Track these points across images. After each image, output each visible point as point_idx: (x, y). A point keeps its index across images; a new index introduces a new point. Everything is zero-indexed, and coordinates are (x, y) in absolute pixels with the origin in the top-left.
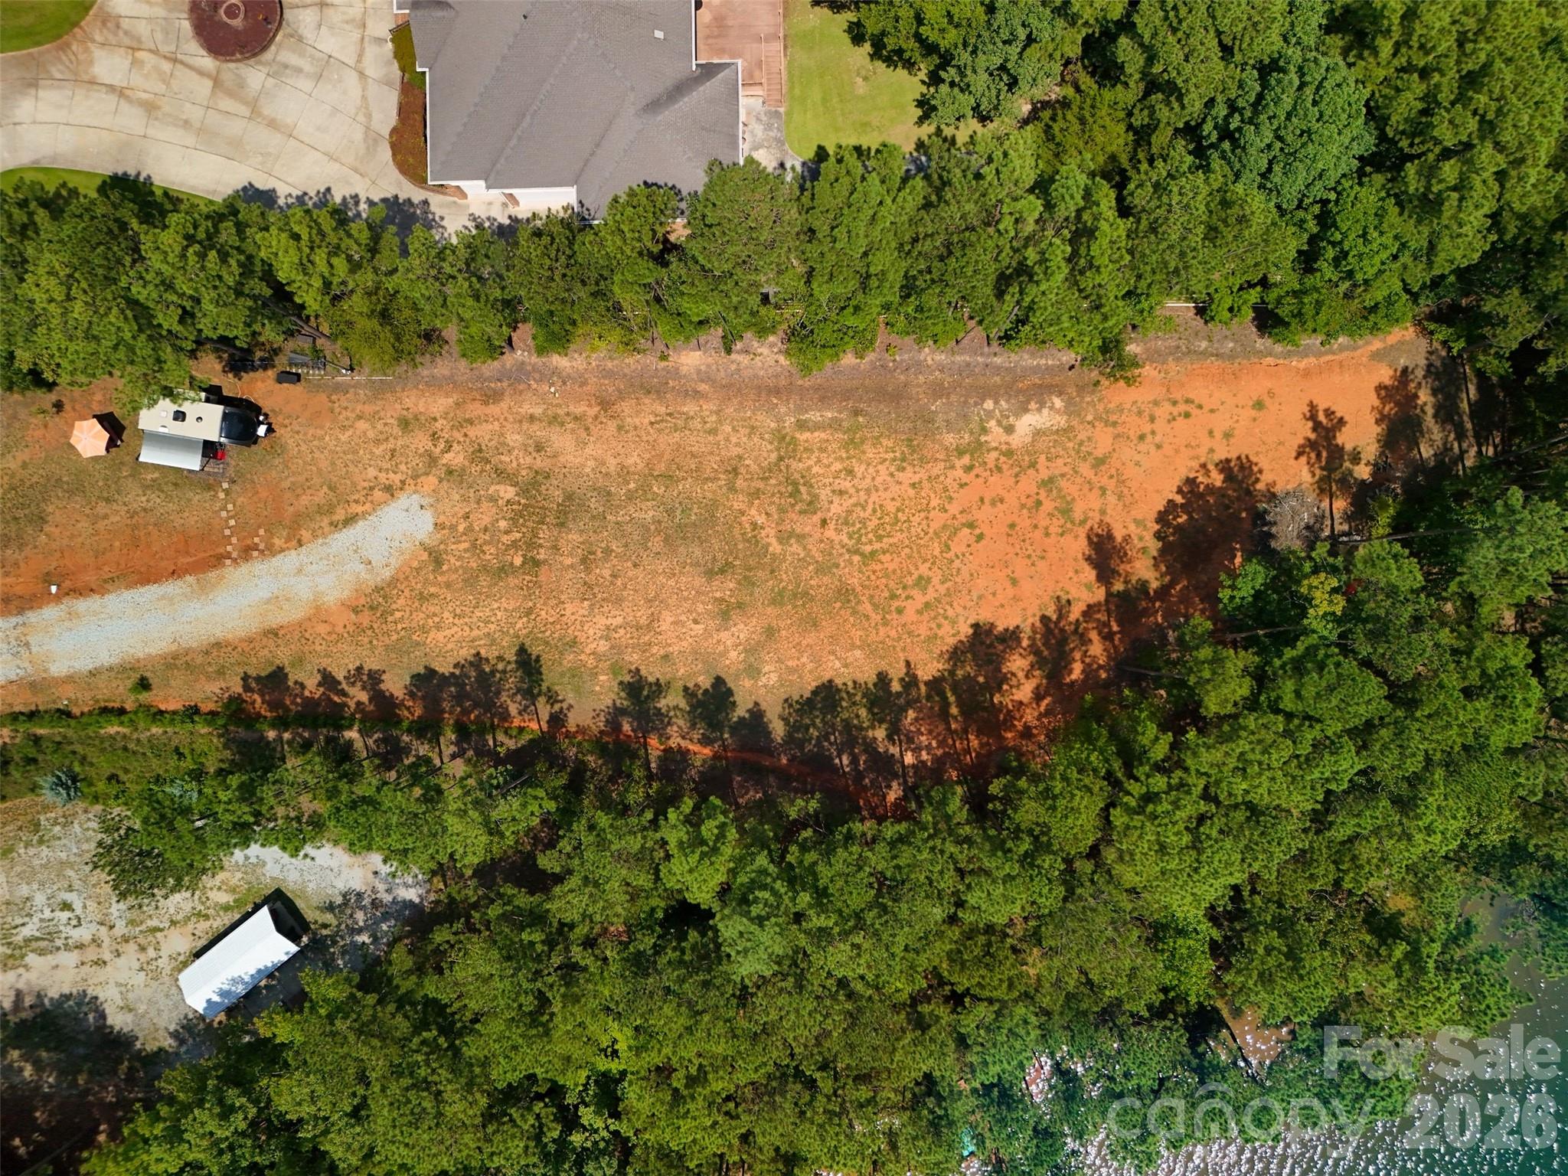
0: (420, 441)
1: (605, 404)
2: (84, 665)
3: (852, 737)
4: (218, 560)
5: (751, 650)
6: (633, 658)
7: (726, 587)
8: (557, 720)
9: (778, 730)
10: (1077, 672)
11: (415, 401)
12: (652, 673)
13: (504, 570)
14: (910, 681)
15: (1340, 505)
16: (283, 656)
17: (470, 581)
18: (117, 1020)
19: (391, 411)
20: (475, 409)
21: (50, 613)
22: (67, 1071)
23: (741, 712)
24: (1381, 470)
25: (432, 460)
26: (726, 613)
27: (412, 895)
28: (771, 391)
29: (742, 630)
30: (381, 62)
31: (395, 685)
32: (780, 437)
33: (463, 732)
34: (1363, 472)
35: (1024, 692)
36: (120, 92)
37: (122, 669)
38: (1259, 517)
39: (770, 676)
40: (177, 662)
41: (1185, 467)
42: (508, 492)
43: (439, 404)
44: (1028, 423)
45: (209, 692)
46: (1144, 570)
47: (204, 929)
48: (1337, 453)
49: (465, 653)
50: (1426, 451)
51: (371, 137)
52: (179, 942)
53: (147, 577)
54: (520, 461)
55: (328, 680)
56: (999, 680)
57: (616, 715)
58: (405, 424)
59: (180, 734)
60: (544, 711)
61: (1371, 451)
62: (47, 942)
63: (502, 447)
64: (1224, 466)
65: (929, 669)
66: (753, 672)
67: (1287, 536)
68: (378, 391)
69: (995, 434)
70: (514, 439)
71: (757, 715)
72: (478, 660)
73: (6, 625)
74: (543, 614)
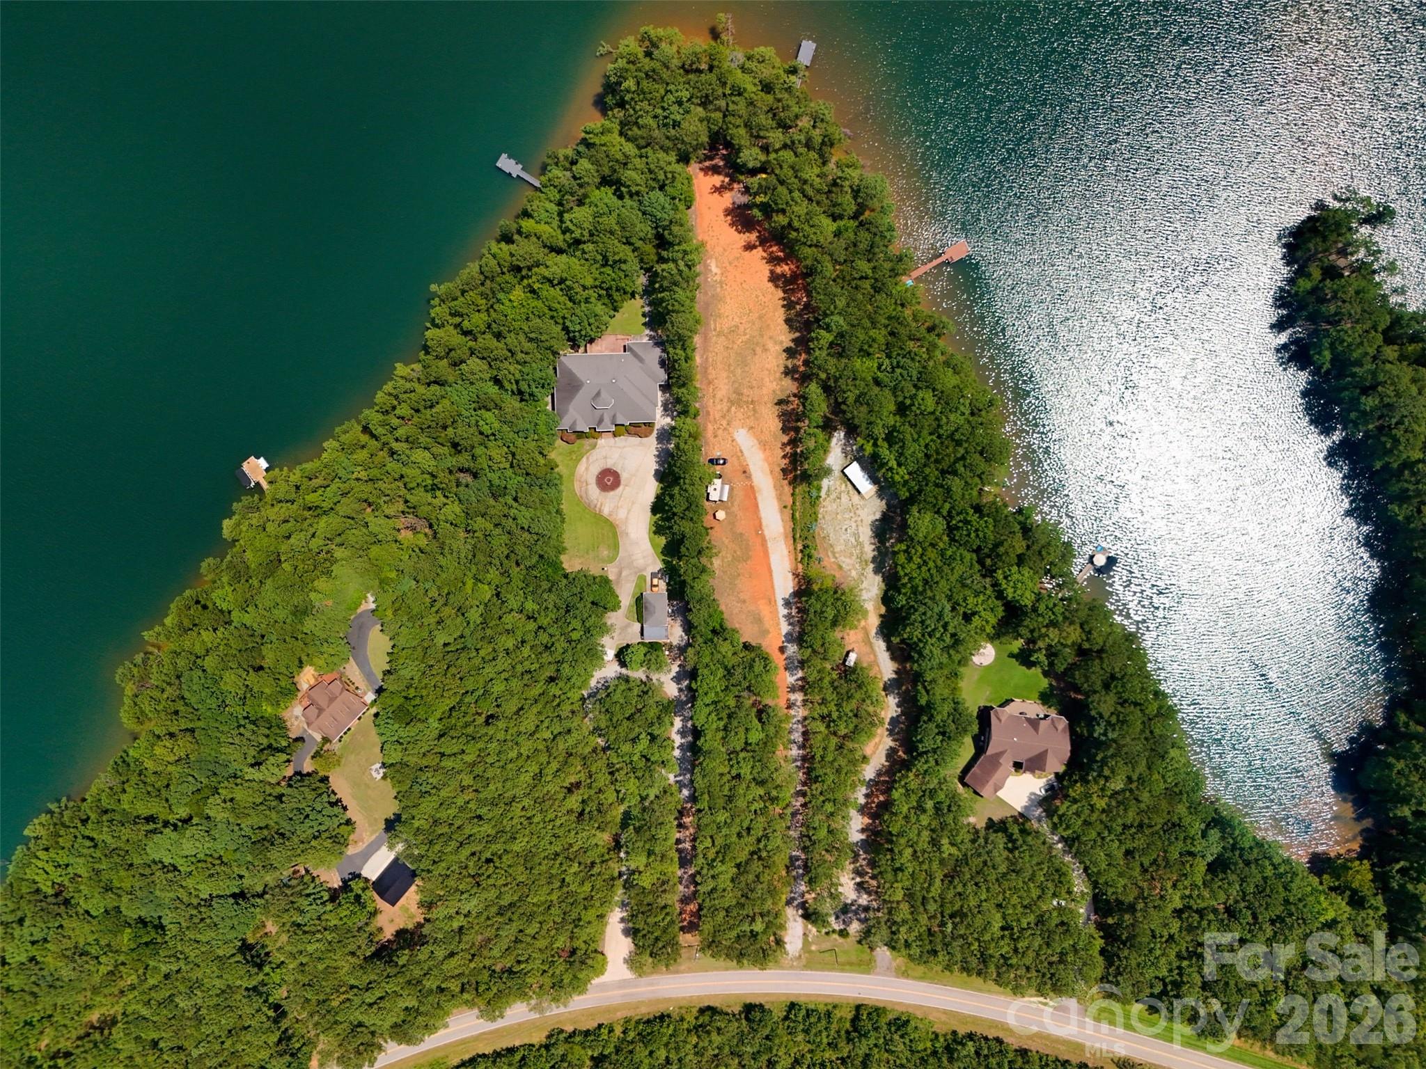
0: (720, 432)
1: (710, 383)
2: (780, 523)
3: (799, 314)
4: (752, 487)
5: (775, 343)
6: (778, 375)
7: (759, 350)
8: (795, 395)
9: (797, 334)
10: (781, 254)
11: (709, 434)
12: (782, 369)
13: (754, 410)
14: (784, 299)
15: (735, 186)
16: (778, 469)
17: (757, 419)
18: (878, 516)
19: (712, 439)
20: (711, 417)
21: (766, 533)
22: (892, 530)
23: (792, 345)
24: (727, 175)
25: (725, 429)
26: (766, 350)
27: (842, 434)
28: (706, 339)
29: (770, 345)
30: (621, 441)
31: (785, 439)
32: (718, 335)
33: (798, 420)
34: (727, 180)
35: (786, 268)
36: (629, 511)
37: (782, 512)
38: (739, 207)
39: (783, 338)
40: (780, 497)
41: (726, 227)
42: (733, 409)
43: (710, 427)
44: (714, 269)
45: (788, 490)
46: (753, 237)
47: (852, 491)
48: (722, 186)
49: (777, 420)
50: (721, 163)
51: (641, 444)
52: (856, 497)
53: (756, 506)
54: (725, 406)
55: (784, 457)
56: (783, 275)
57: (794, 379)
58: (716, 436)
59: (799, 498)
60: (792, 399)
61: (721, 178)
62: (856, 535)
63: (721, 410)
64: (726, 216)
65: (781, 294)
66: (781, 342)
67: (744, 199)
68: (707, 443)
69: (718, 278)
70: (719, 407)
71: (793, 340)
72: (779, 416)
73: (769, 544)
74: (766, 398)
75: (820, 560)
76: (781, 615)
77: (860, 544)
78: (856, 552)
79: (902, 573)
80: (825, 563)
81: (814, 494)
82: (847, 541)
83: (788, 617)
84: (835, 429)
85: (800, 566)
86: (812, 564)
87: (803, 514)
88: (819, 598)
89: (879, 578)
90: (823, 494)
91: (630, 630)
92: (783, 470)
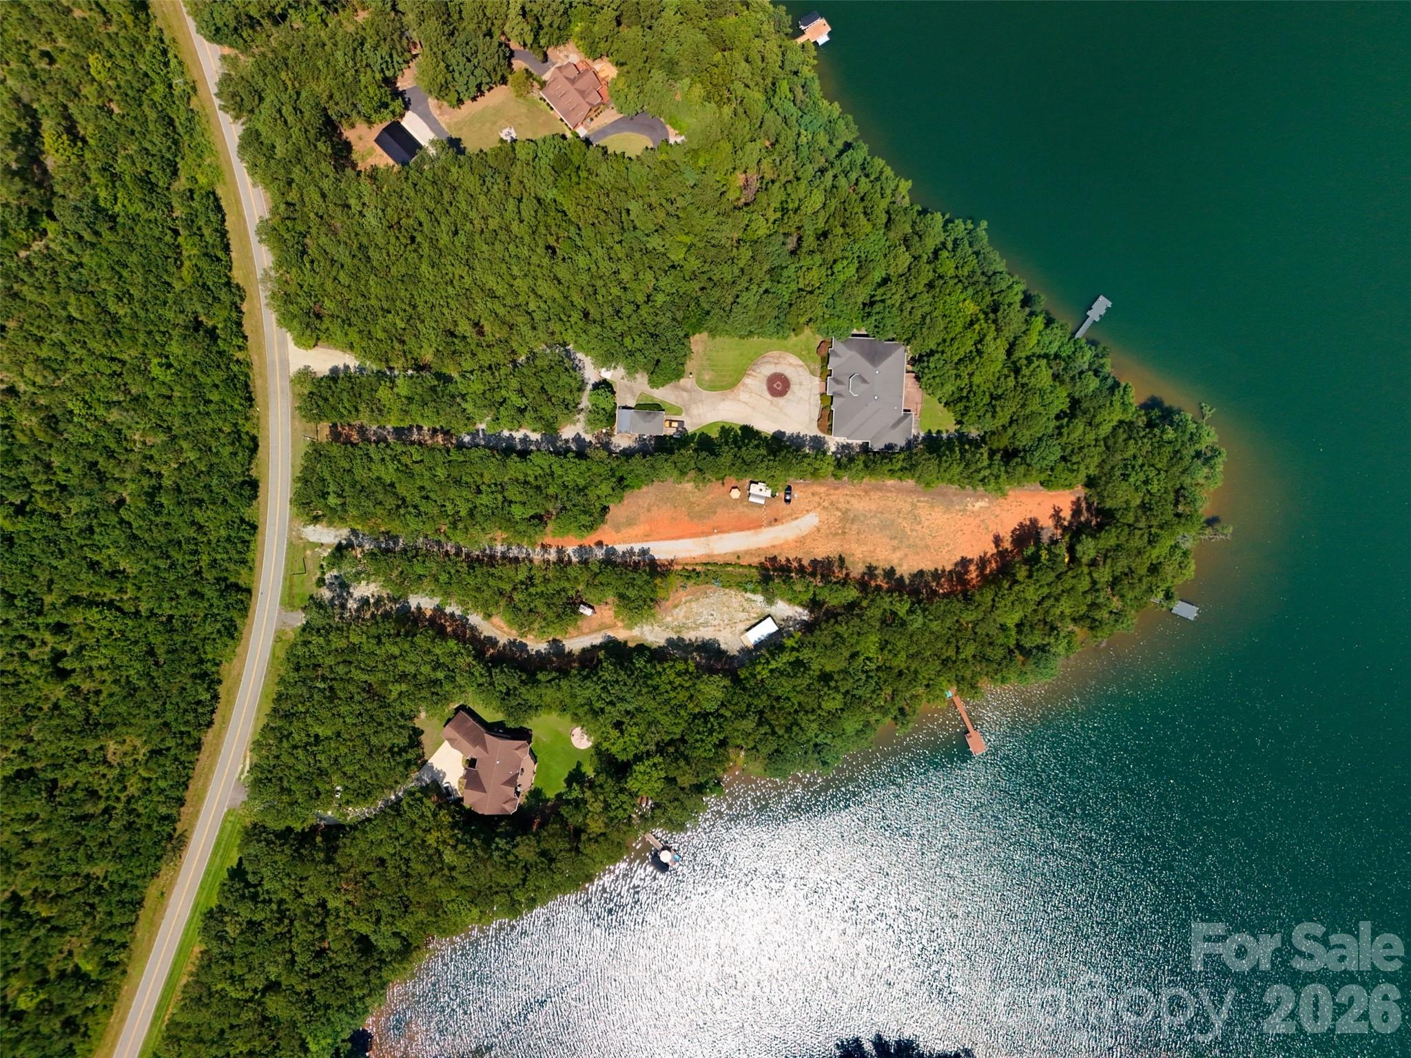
0: (817, 499)
1: (866, 492)
2: (723, 551)
3: (927, 584)
4: (761, 526)
5: (901, 559)
6: (869, 560)
7: (895, 543)
8: (847, 575)
9: (907, 581)
10: (988, 571)
11: (816, 488)
12: (874, 564)
13: (836, 534)
14: (943, 571)
15: (1059, 531)
16: (776, 553)
17: (827, 536)
18: (723, 647)
19: (810, 490)
20: (832, 492)
21: (714, 538)
22: (709, 659)
23: (897, 576)
24: (1070, 523)
25: (819, 504)
26: (894, 549)
27: (806, 618)
28: (910, 492)
29: (898, 554)
30: (816, 402)
31: (805, 563)
32: (912, 504)
33: (823, 576)
34: (1066, 523)
35: (974, 575)
36: (746, 403)
37: (733, 554)
38: (1038, 533)
39: (905, 567)
40: (748, 553)
41: (1019, 519)
42: (839, 514)
43: (823, 489)
44: (979, 504)
45: (755, 561)
46: (1007, 545)
47: (749, 624)
48: (1060, 518)
49: (824, 555)
50: (1083, 519)
51: (811, 420)
52: (743, 627)
53: (741, 529)
54: (843, 506)
55: (788, 560)
56: (967, 572)
57: (864, 575)
58: (813, 494)
59: (746, 571)
60: (844, 572)
61: (1069, 518)
62: (706, 624)
63: (838, 502)
64: (1031, 520)
65: (948, 568)
66: (901, 565)
67: (1045, 538)
68: (806, 485)
69: (970, 507)
70: (842, 500)
71: (902, 577)
72: (828, 558)
73: (703, 539)
74: (846, 546)
75: (684, 587)
76: (633, 545)
77: (697, 628)
78: (690, 623)
79: (666, 665)
80: (681, 591)
81: (749, 587)
82: (700, 614)
83: (631, 552)
84: (811, 612)
85: (680, 568)
86: (681, 579)
87: (729, 574)
88: (647, 582)
89: (662, 642)
90: (749, 595)
91: (629, 396)
92: (775, 558)
